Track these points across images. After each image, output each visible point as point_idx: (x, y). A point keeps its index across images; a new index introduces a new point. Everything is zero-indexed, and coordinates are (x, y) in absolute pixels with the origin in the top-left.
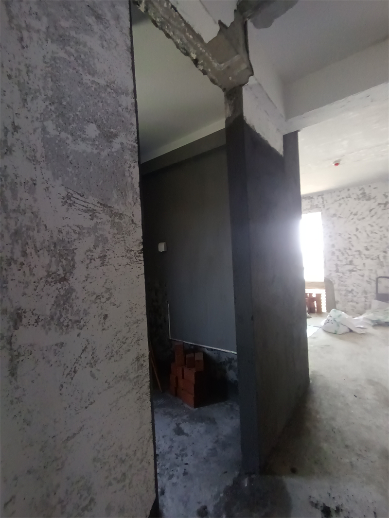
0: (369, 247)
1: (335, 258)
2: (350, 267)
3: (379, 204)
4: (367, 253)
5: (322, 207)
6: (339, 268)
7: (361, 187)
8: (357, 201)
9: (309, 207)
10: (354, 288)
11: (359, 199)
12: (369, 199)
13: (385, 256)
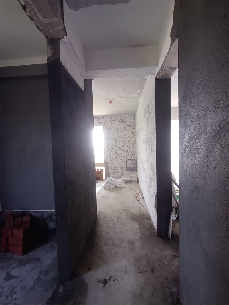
0: (124, 146)
1: (109, 151)
2: (116, 155)
3: (128, 125)
4: (123, 148)
5: (104, 123)
6: (111, 155)
7: (121, 116)
8: (119, 123)
9: (97, 123)
10: (117, 165)
11: (120, 122)
12: (124, 123)
13: (130, 150)
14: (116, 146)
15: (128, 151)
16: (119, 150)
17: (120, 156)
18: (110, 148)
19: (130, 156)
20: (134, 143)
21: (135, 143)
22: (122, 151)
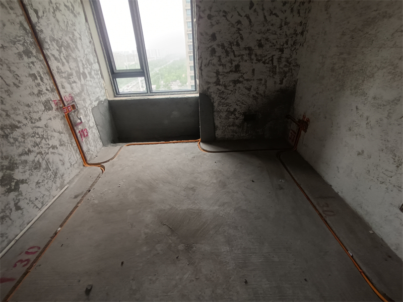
14: (238, 45)
16: (245, 58)
18: (219, 51)
19: (277, 78)
20: (299, 30)
21: (302, 33)
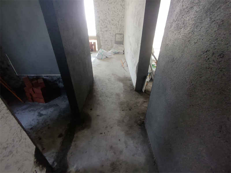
2: (106, 29)
6: (102, 29)
13: (118, 24)
15: (117, 26)
17: (110, 30)
22: (111, 25)
